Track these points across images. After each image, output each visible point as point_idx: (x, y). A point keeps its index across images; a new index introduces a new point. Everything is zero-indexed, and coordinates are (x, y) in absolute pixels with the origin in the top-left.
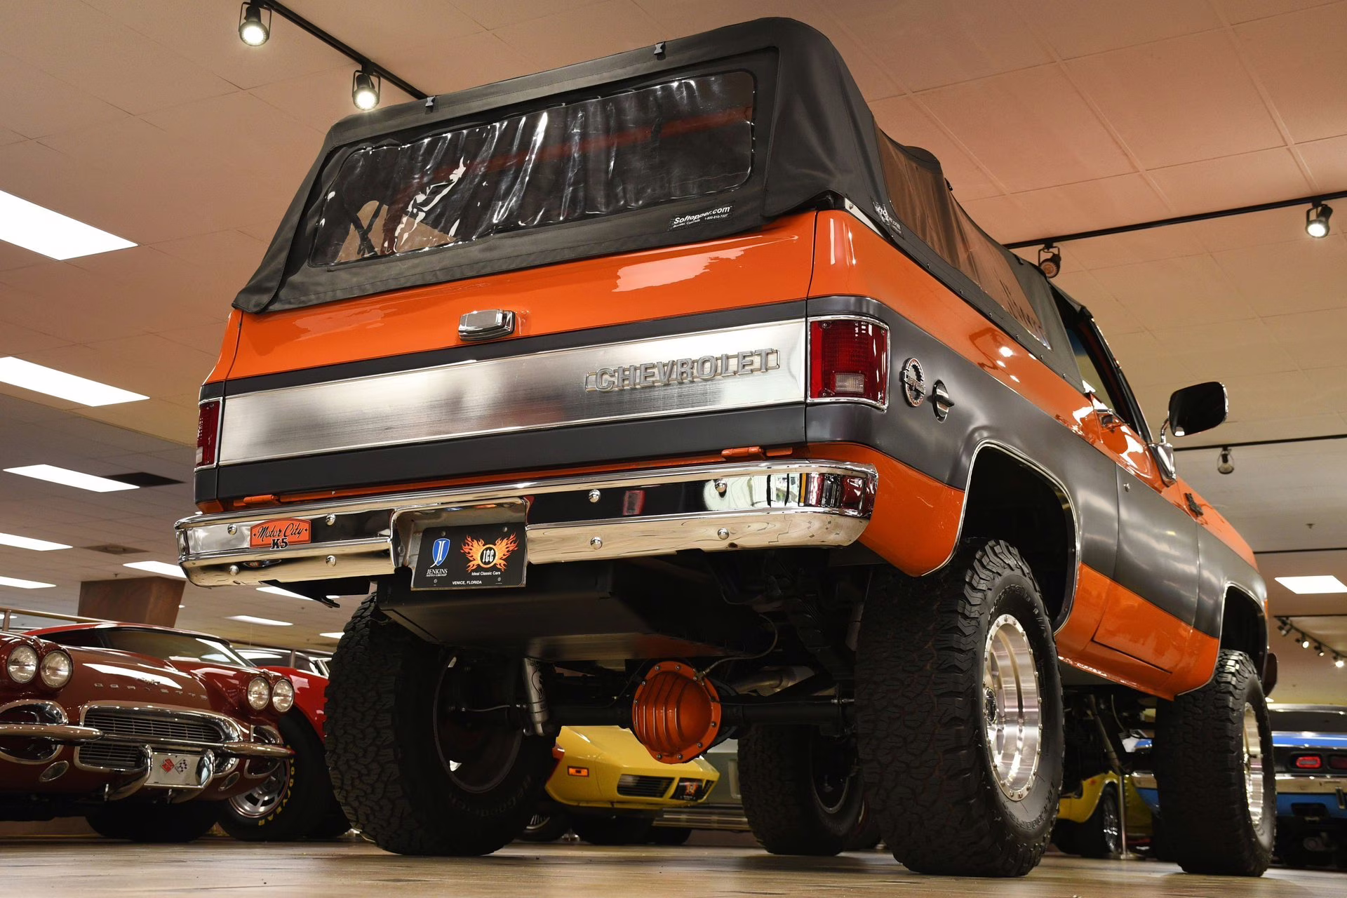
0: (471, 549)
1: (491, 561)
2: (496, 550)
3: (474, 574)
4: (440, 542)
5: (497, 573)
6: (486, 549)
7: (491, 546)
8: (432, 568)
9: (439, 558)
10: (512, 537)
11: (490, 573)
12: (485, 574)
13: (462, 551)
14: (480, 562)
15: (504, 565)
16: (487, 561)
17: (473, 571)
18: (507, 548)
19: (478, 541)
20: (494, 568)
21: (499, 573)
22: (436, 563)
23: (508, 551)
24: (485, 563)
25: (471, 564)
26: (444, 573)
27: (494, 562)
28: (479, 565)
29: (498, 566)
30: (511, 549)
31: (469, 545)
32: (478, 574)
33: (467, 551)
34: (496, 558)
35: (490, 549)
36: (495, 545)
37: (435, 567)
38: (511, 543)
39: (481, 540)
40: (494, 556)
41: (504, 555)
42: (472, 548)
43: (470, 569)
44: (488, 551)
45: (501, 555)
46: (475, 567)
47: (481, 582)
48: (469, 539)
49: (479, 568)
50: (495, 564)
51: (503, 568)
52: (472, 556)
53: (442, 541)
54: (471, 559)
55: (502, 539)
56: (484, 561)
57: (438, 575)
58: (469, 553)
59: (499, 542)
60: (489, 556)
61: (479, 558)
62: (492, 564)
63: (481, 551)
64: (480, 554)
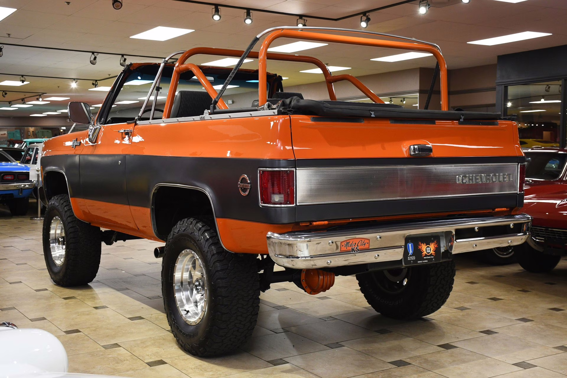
0: (422, 247)
2: (431, 248)
3: (425, 258)
4: (409, 244)
6: (427, 247)
7: (429, 246)
8: (409, 256)
9: (411, 252)
10: (435, 242)
11: (430, 257)
14: (426, 253)
15: (434, 253)
17: (425, 256)
18: (434, 246)
19: (424, 244)
20: (431, 255)
21: (433, 257)
22: (410, 254)
23: (435, 248)
24: (428, 253)
25: (423, 253)
26: (413, 258)
28: (426, 254)
29: (432, 254)
30: (436, 247)
31: (420, 246)
32: (426, 258)
33: (420, 248)
35: (429, 247)
36: (430, 245)
37: (410, 256)
40: (430, 250)
41: (434, 249)
43: (423, 256)
46: (425, 255)
47: (427, 261)
48: (420, 243)
49: (426, 256)
50: (431, 253)
51: (434, 255)
53: (410, 244)
54: (423, 251)
55: (432, 243)
57: (412, 259)
58: (421, 249)
59: (431, 244)
60: (429, 250)
61: (425, 251)
62: (430, 253)
63: (426, 248)
64: (425, 249)
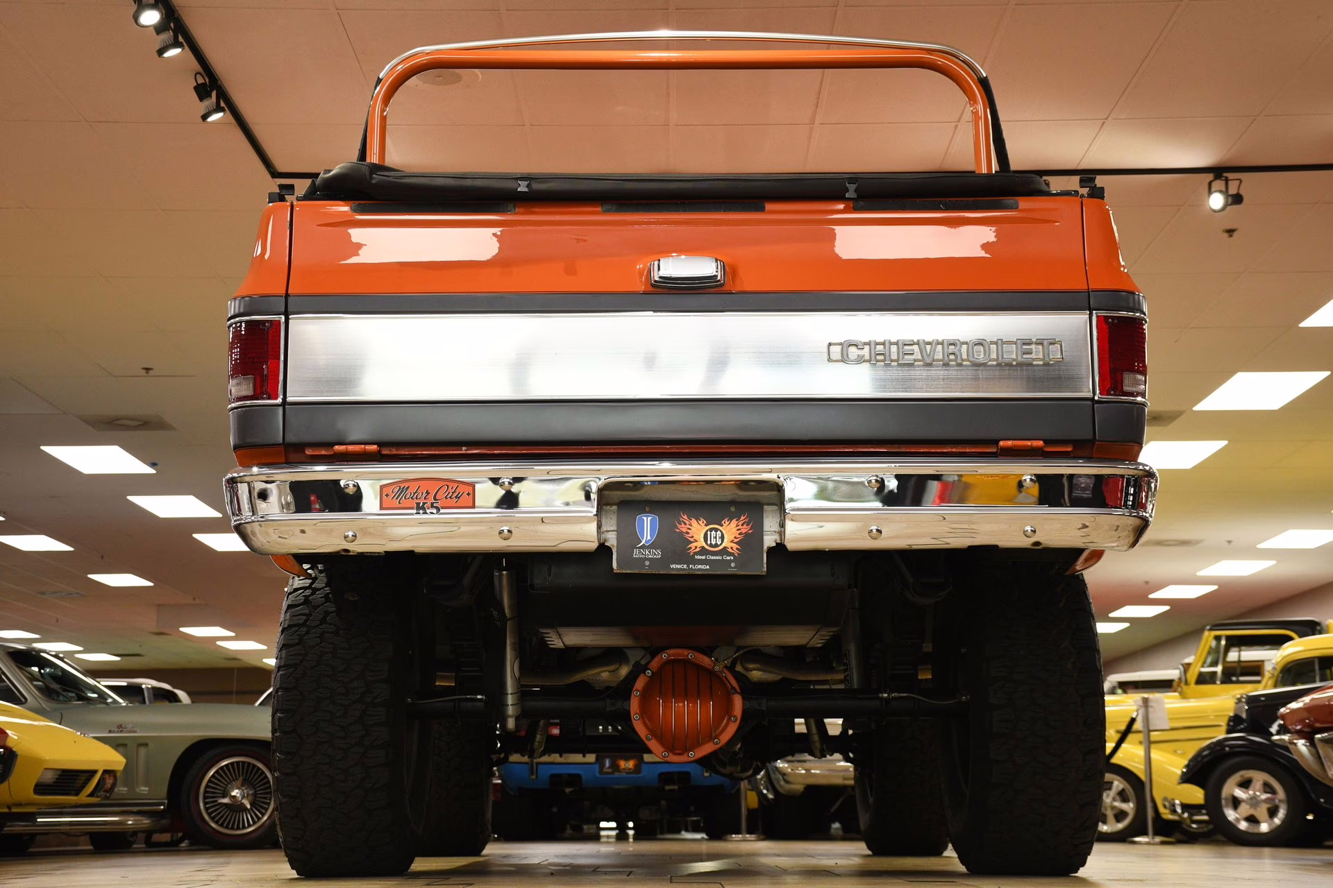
0: (690, 529)
1: (719, 543)
2: (724, 532)
3: (698, 557)
4: (645, 518)
5: (728, 558)
6: (711, 530)
7: (716, 526)
8: (640, 548)
9: (647, 536)
10: (742, 518)
11: (719, 558)
12: (712, 558)
13: (678, 531)
14: (704, 544)
15: (737, 549)
16: (713, 543)
17: (697, 553)
18: (738, 530)
19: (697, 519)
20: (724, 551)
21: (732, 558)
22: (643, 542)
23: (740, 534)
24: (711, 545)
25: (693, 545)
26: (657, 554)
27: (724, 545)
28: (703, 547)
29: (730, 550)
30: (744, 531)
31: (685, 524)
32: (704, 557)
33: (684, 530)
34: (725, 540)
35: (716, 530)
36: (722, 525)
37: (643, 547)
38: (742, 525)
39: (702, 519)
40: (722, 538)
41: (735, 538)
42: (690, 527)
43: (692, 552)
44: (713, 532)
45: (732, 538)
46: (698, 550)
47: (708, 567)
48: (685, 517)
49: (703, 551)
50: (725, 548)
51: (736, 552)
52: (692, 537)
53: (647, 517)
54: (692, 540)
55: (730, 520)
56: (709, 542)
57: (650, 556)
58: (688, 533)
59: (725, 522)
60: (716, 538)
61: (702, 540)
62: (721, 547)
63: (704, 531)
64: (702, 535)
